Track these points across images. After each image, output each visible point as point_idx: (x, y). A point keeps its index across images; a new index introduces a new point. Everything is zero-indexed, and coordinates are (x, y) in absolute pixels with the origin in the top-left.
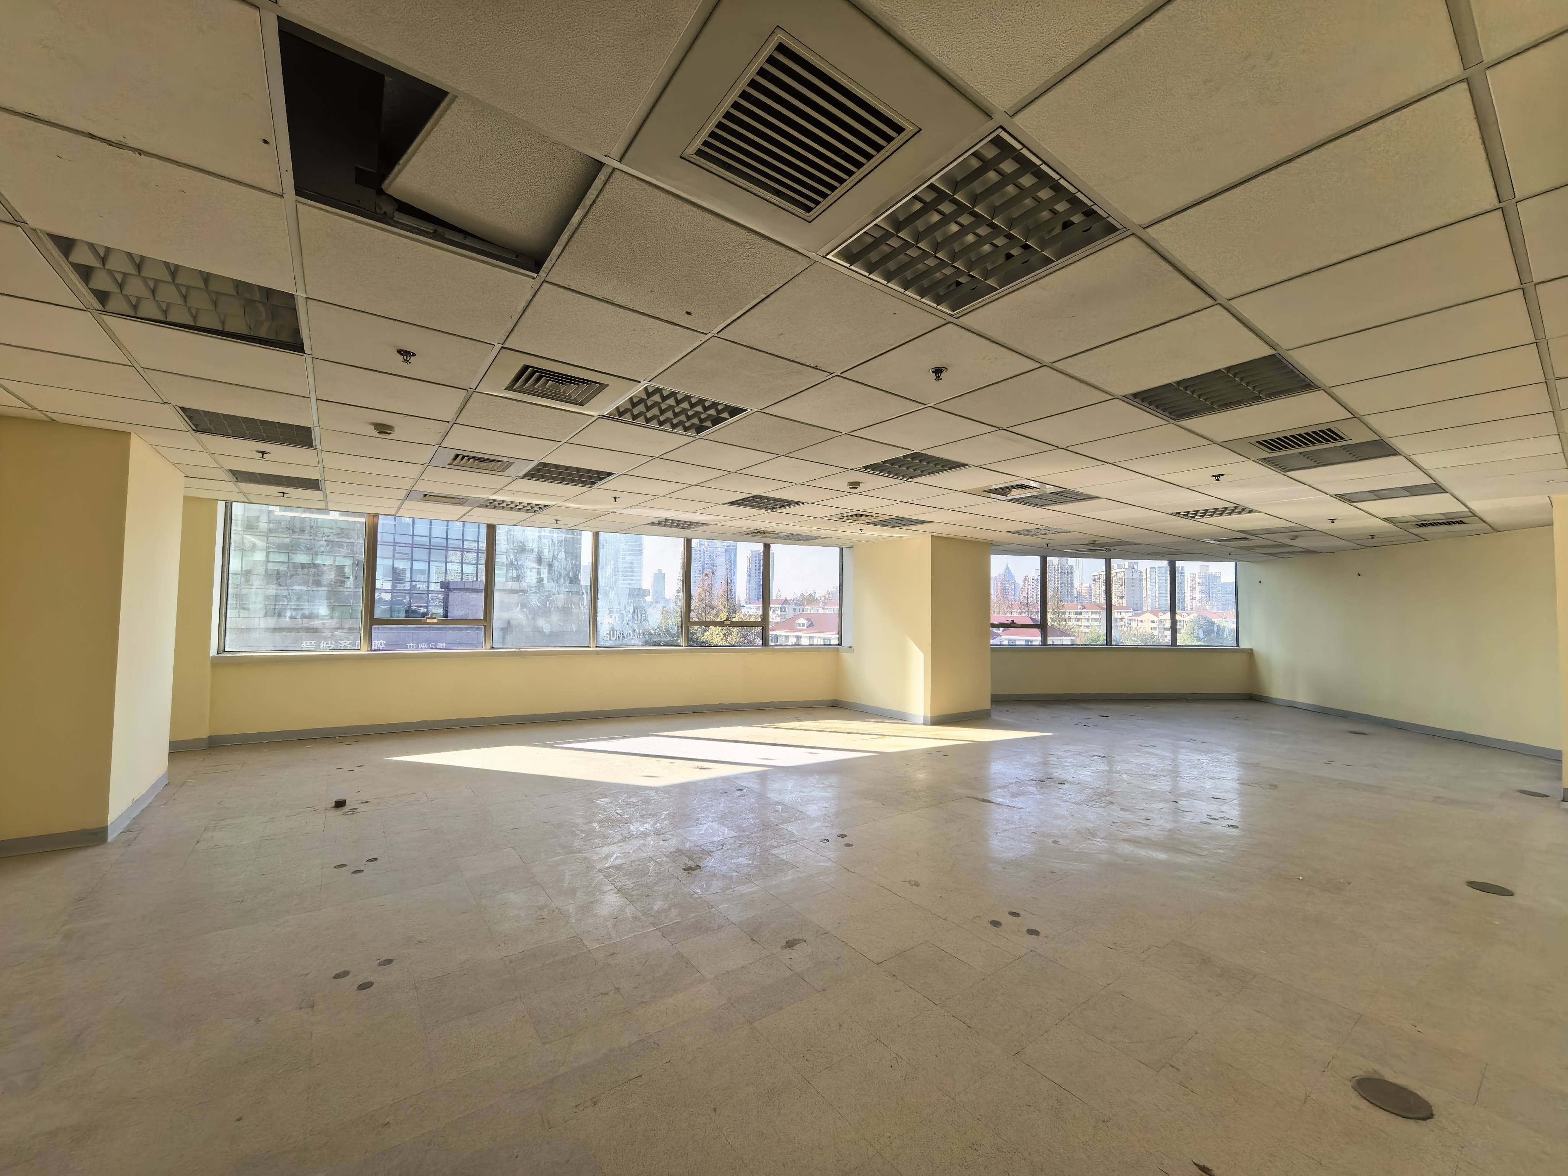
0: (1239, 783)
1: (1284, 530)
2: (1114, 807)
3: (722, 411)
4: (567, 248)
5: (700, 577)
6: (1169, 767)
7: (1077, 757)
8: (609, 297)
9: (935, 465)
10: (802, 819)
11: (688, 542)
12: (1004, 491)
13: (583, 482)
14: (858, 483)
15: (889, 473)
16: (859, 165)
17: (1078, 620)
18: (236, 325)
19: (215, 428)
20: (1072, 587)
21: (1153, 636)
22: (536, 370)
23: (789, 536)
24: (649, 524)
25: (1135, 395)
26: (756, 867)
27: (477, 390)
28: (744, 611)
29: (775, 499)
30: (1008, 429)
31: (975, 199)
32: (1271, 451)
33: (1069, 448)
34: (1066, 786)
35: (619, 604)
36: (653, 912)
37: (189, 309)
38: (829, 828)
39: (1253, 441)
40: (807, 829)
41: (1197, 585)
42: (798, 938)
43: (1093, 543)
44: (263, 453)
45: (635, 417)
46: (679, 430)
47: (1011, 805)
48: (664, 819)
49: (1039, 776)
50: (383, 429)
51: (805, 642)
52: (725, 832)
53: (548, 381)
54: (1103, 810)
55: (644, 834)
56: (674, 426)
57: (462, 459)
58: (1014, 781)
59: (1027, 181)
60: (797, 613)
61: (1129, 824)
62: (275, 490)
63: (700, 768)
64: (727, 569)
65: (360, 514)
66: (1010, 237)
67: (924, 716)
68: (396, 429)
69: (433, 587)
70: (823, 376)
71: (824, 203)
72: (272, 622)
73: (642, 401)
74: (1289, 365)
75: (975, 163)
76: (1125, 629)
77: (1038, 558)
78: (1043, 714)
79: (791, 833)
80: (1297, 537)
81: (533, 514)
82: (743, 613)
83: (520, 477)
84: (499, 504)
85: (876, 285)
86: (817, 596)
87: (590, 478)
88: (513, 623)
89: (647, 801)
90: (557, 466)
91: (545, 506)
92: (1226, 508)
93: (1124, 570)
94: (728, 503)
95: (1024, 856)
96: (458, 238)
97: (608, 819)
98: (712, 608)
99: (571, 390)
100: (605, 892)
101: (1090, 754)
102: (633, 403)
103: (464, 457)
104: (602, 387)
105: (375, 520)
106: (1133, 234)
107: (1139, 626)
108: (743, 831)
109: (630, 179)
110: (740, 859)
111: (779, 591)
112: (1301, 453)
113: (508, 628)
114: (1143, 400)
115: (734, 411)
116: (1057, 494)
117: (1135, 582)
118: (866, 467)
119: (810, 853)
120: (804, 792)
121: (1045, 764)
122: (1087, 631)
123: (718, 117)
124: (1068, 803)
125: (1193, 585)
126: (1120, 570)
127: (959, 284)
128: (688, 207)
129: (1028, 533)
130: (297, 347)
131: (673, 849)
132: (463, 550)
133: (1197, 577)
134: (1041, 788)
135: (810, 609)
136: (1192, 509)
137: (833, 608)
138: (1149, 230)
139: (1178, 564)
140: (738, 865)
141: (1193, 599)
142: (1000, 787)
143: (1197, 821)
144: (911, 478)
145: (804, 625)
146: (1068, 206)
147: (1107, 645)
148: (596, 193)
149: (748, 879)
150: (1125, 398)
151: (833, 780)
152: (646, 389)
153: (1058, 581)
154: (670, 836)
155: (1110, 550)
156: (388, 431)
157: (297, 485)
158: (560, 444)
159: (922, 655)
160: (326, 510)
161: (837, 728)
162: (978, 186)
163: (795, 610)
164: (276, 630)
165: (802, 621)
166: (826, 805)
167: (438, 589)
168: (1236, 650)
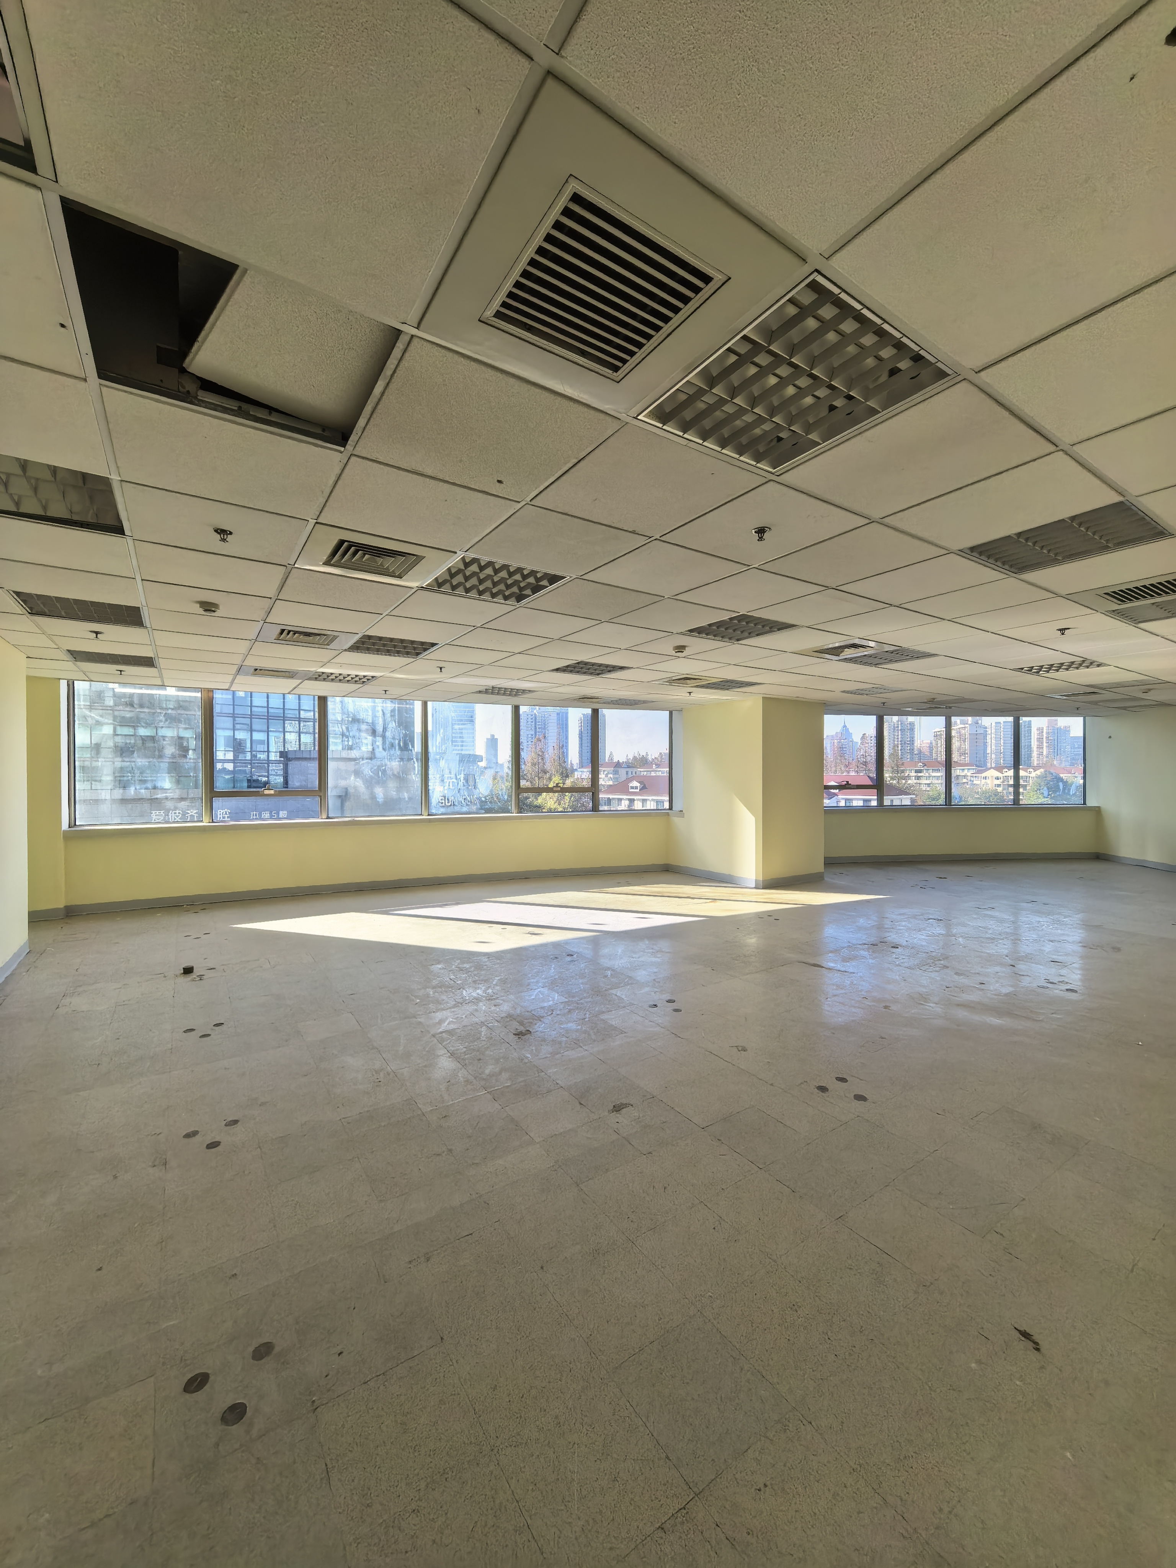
0: (1080, 946)
1: (1136, 683)
2: (948, 971)
3: (541, 579)
4: (372, 419)
5: (532, 742)
6: (1008, 930)
7: (912, 920)
8: (420, 469)
9: (763, 626)
10: (632, 984)
11: (516, 709)
12: (836, 651)
13: (408, 653)
14: (684, 647)
15: (715, 636)
16: (666, 319)
17: (918, 778)
18: (57, 510)
19: (49, 610)
20: (913, 744)
21: (996, 794)
22: (352, 544)
23: (616, 701)
24: (476, 692)
25: (972, 549)
26: (585, 1032)
27: (296, 566)
28: (577, 775)
29: (600, 665)
30: (837, 588)
31: (793, 350)
32: (1120, 602)
33: (902, 606)
34: (899, 950)
35: (450, 773)
36: (484, 1076)
37: (11, 495)
38: (658, 993)
39: (1101, 592)
40: (636, 994)
41: (1044, 739)
42: (625, 1102)
43: (932, 701)
44: (97, 633)
45: (454, 588)
46: (499, 599)
47: (843, 969)
48: (496, 985)
49: (873, 940)
50: (209, 607)
51: (638, 806)
52: (555, 998)
53: (364, 554)
54: (937, 974)
55: (477, 999)
56: (494, 596)
57: (288, 634)
58: (846, 945)
59: (849, 326)
60: (630, 775)
61: (963, 989)
62: (112, 668)
63: (531, 934)
64: (559, 734)
65: (195, 689)
66: (832, 387)
67: (756, 880)
68: (221, 607)
69: (273, 757)
70: (642, 540)
71: (632, 361)
72: (118, 794)
73: (459, 571)
74: (1140, 513)
75: (792, 310)
76: (967, 786)
77: (874, 717)
78: (878, 876)
79: (620, 998)
80: (1150, 690)
81: (362, 685)
82: (576, 777)
83: (345, 650)
84: (328, 676)
85: (691, 444)
86: (650, 758)
87: (415, 649)
88: (351, 791)
89: (479, 967)
90: (380, 638)
91: (373, 677)
92: (1073, 663)
93: (967, 725)
94: (553, 670)
95: (853, 1021)
96: (262, 414)
97: (441, 985)
98: (545, 772)
99: (388, 562)
100: (438, 1056)
101: (926, 916)
102: (452, 574)
103: (289, 632)
104: (419, 558)
105: (210, 694)
106: (965, 379)
107: (982, 783)
108: (573, 997)
109: (429, 346)
110: (570, 1025)
111: (611, 754)
112: (1153, 604)
113: (344, 797)
114: (981, 554)
115: (554, 579)
116: (892, 653)
117: (979, 738)
118: (691, 631)
119: (639, 1018)
120: (633, 958)
121: (880, 927)
122: (928, 789)
123: (515, 275)
124: (901, 968)
125: (1040, 740)
126: (963, 726)
127: (780, 439)
128: (491, 372)
129: (862, 692)
130: (118, 529)
131: (503, 1015)
132: (299, 720)
133: (1045, 731)
134: (873, 952)
135: (643, 771)
136: (1036, 664)
137: (664, 769)
138: (983, 374)
139: (1024, 720)
140: (568, 1031)
141: (1041, 754)
142: (831, 952)
143: (1034, 985)
144: (738, 640)
145: (636, 788)
146: (894, 351)
147: (946, 805)
148: (396, 362)
149: (577, 1044)
150: (961, 553)
151: (664, 945)
152: (463, 559)
153: (898, 738)
154: (501, 1002)
155: (950, 708)
156: (213, 609)
157: (133, 663)
158: (382, 616)
159: (753, 819)
160: (163, 686)
161: (667, 892)
162: (795, 335)
163: (627, 773)
164: (124, 801)
165: (635, 784)
166: (655, 970)
167: (278, 758)
168: (1083, 807)
